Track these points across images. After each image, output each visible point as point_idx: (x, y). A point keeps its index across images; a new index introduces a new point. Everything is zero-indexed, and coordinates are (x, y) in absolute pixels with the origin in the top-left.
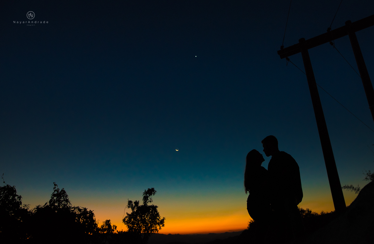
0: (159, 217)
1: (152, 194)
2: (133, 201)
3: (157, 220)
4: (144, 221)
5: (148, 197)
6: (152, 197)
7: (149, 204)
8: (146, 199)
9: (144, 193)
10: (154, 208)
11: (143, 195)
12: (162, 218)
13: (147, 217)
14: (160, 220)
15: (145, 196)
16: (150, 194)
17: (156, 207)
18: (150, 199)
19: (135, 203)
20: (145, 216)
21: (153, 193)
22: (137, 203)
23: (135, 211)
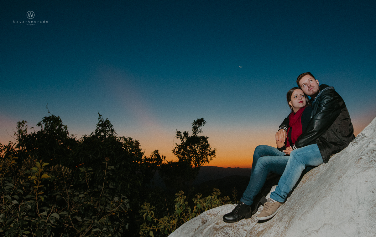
0: (210, 148)
1: (202, 125)
2: (182, 132)
3: (208, 151)
4: (194, 152)
5: (198, 127)
6: (202, 127)
7: (199, 135)
8: (195, 129)
9: (193, 123)
10: (205, 139)
11: (192, 125)
12: (212, 150)
13: (197, 148)
14: (211, 151)
15: (194, 127)
16: (200, 124)
17: (207, 138)
18: (200, 129)
19: (184, 133)
20: (195, 147)
21: (203, 123)
22: (186, 134)
23: (185, 141)
